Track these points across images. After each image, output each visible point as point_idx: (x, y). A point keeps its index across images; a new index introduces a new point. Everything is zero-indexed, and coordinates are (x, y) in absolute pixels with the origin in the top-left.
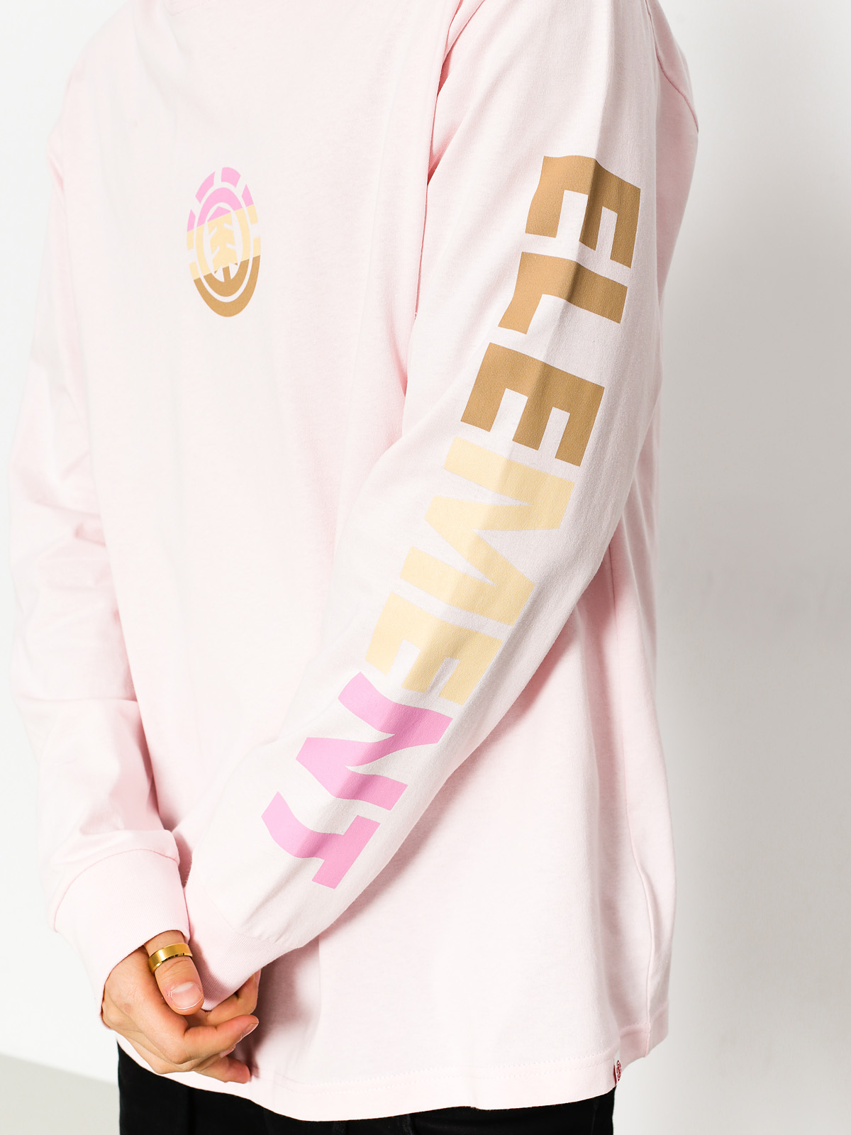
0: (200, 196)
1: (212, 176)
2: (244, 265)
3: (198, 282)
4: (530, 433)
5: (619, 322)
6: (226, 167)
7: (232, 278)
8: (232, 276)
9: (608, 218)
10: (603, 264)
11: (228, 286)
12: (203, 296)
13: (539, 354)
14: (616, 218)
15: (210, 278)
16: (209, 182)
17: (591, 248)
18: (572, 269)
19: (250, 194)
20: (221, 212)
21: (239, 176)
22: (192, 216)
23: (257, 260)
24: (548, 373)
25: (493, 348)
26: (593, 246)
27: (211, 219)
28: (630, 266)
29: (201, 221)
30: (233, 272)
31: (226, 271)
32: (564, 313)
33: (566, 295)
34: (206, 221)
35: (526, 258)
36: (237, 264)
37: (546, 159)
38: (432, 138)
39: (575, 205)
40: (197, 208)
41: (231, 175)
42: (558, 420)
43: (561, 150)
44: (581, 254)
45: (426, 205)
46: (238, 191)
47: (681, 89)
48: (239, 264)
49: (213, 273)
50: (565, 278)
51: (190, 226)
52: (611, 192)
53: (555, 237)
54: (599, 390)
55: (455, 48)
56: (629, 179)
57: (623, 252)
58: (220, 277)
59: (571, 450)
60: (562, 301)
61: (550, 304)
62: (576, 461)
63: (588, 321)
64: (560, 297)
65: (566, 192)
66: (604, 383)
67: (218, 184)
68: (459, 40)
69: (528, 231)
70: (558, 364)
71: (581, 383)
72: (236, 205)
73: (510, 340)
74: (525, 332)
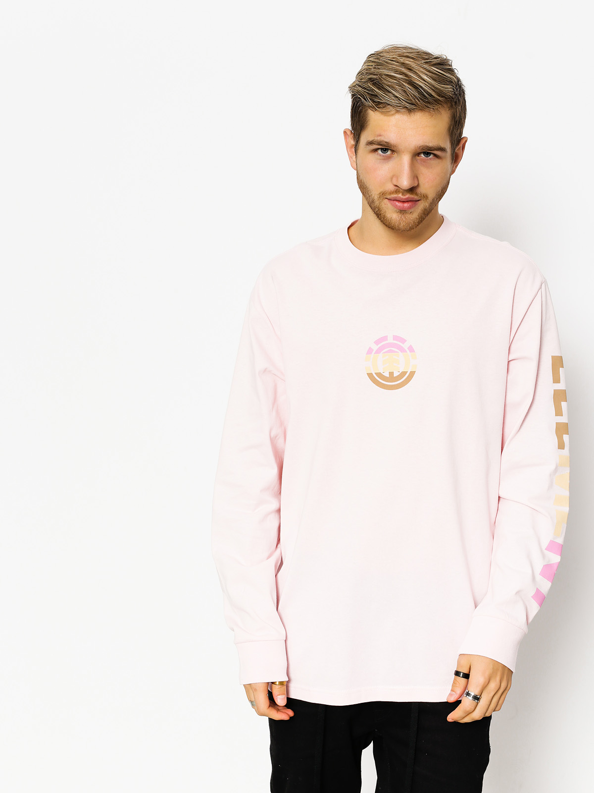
0: (377, 342)
1: (386, 337)
2: (404, 373)
3: (369, 374)
6: (396, 335)
7: (394, 376)
11: (391, 379)
12: (371, 380)
15: (379, 374)
16: (384, 339)
20: (391, 351)
21: (406, 340)
22: (371, 349)
27: (384, 353)
29: (377, 353)
30: (396, 374)
31: (391, 373)
34: (381, 353)
36: (399, 372)
41: (400, 339)
46: (406, 345)
48: (401, 372)
49: (382, 373)
65: (560, 368)
67: (391, 341)
69: (554, 382)
72: (403, 350)
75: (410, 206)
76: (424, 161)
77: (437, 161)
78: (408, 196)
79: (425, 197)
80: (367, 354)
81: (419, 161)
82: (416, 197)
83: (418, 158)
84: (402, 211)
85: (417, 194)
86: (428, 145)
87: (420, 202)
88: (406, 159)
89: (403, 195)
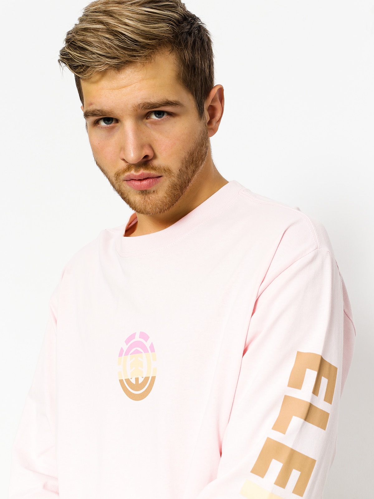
0: (127, 342)
1: (134, 334)
2: (146, 379)
3: (121, 381)
4: (282, 481)
5: (325, 430)
6: (142, 331)
7: (139, 383)
8: (140, 382)
9: (324, 381)
10: (321, 404)
11: (137, 386)
12: (122, 388)
13: (290, 445)
14: (327, 382)
15: (128, 381)
16: (133, 336)
17: (316, 396)
18: (308, 406)
19: (154, 347)
20: (137, 352)
21: (148, 337)
22: (122, 350)
23: (153, 378)
24: (293, 453)
25: (269, 441)
26: (317, 395)
27: (132, 354)
28: (331, 404)
29: (127, 354)
30: (141, 381)
31: (137, 379)
32: (303, 425)
33: (304, 417)
34: (130, 354)
35: (286, 398)
36: (143, 377)
37: (298, 352)
38: (247, 337)
39: (311, 375)
40: (125, 348)
41: (144, 336)
42: (295, 475)
43: (306, 349)
44: (312, 399)
45: (241, 367)
46: (148, 344)
47: (350, 318)
48: (144, 378)
49: (130, 379)
50: (304, 410)
51: (120, 355)
52: (326, 370)
53: (300, 389)
54: (314, 461)
55: (260, 297)
56: (333, 364)
57: (329, 398)
58: (133, 381)
59: (299, 490)
60: (302, 420)
61: (296, 421)
62: (301, 495)
63: (312, 429)
64: (301, 418)
65: (307, 369)
66: (316, 459)
67: (137, 338)
68: (262, 294)
69: (289, 386)
70: (298, 449)
71: (307, 458)
72: (146, 351)
73: (277, 436)
74: (284, 434)
75: (150, 183)
76: (155, 123)
77: (173, 120)
78: (142, 172)
79: (168, 171)
80: (119, 356)
81: (148, 125)
82: (153, 173)
83: (147, 121)
84: (144, 192)
85: (154, 168)
86: (149, 101)
87: (161, 178)
88: (128, 125)
89: (136, 171)
